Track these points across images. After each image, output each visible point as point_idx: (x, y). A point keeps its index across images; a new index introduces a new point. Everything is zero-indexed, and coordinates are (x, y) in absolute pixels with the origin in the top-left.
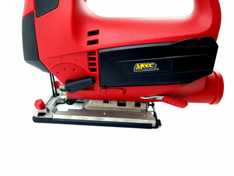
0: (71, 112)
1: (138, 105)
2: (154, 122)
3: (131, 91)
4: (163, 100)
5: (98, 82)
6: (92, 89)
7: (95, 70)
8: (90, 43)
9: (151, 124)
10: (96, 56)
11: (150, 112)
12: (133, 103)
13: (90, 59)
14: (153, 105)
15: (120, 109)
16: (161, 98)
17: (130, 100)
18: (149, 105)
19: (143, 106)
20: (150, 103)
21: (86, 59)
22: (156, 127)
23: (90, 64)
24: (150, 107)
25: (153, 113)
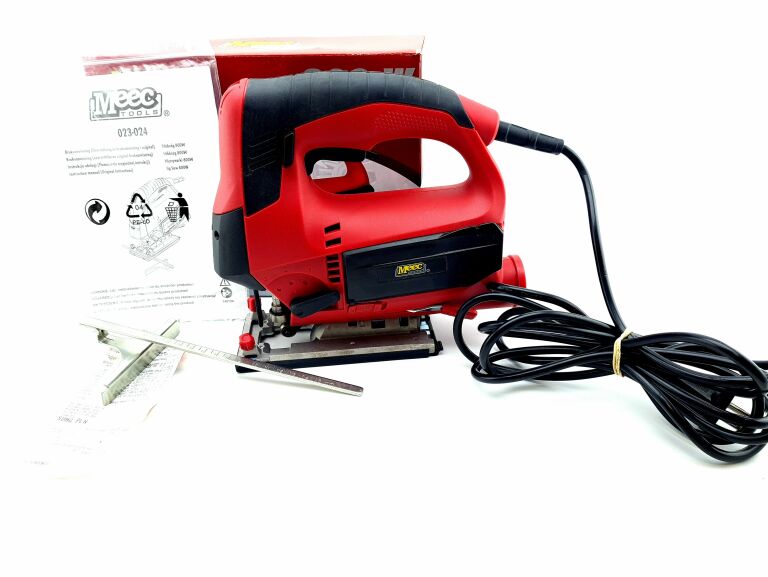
0: (296, 347)
1: (404, 322)
2: (431, 346)
3: (393, 304)
4: (441, 311)
5: (343, 297)
6: (335, 307)
7: (338, 280)
8: (329, 243)
9: (428, 350)
10: (340, 261)
11: (424, 331)
12: (397, 321)
13: (330, 266)
14: (428, 320)
15: (376, 332)
16: (438, 308)
17: (391, 317)
18: (422, 320)
19: (412, 325)
20: (423, 317)
21: (325, 266)
22: (436, 354)
23: (331, 273)
24: (424, 323)
25: (428, 333)
